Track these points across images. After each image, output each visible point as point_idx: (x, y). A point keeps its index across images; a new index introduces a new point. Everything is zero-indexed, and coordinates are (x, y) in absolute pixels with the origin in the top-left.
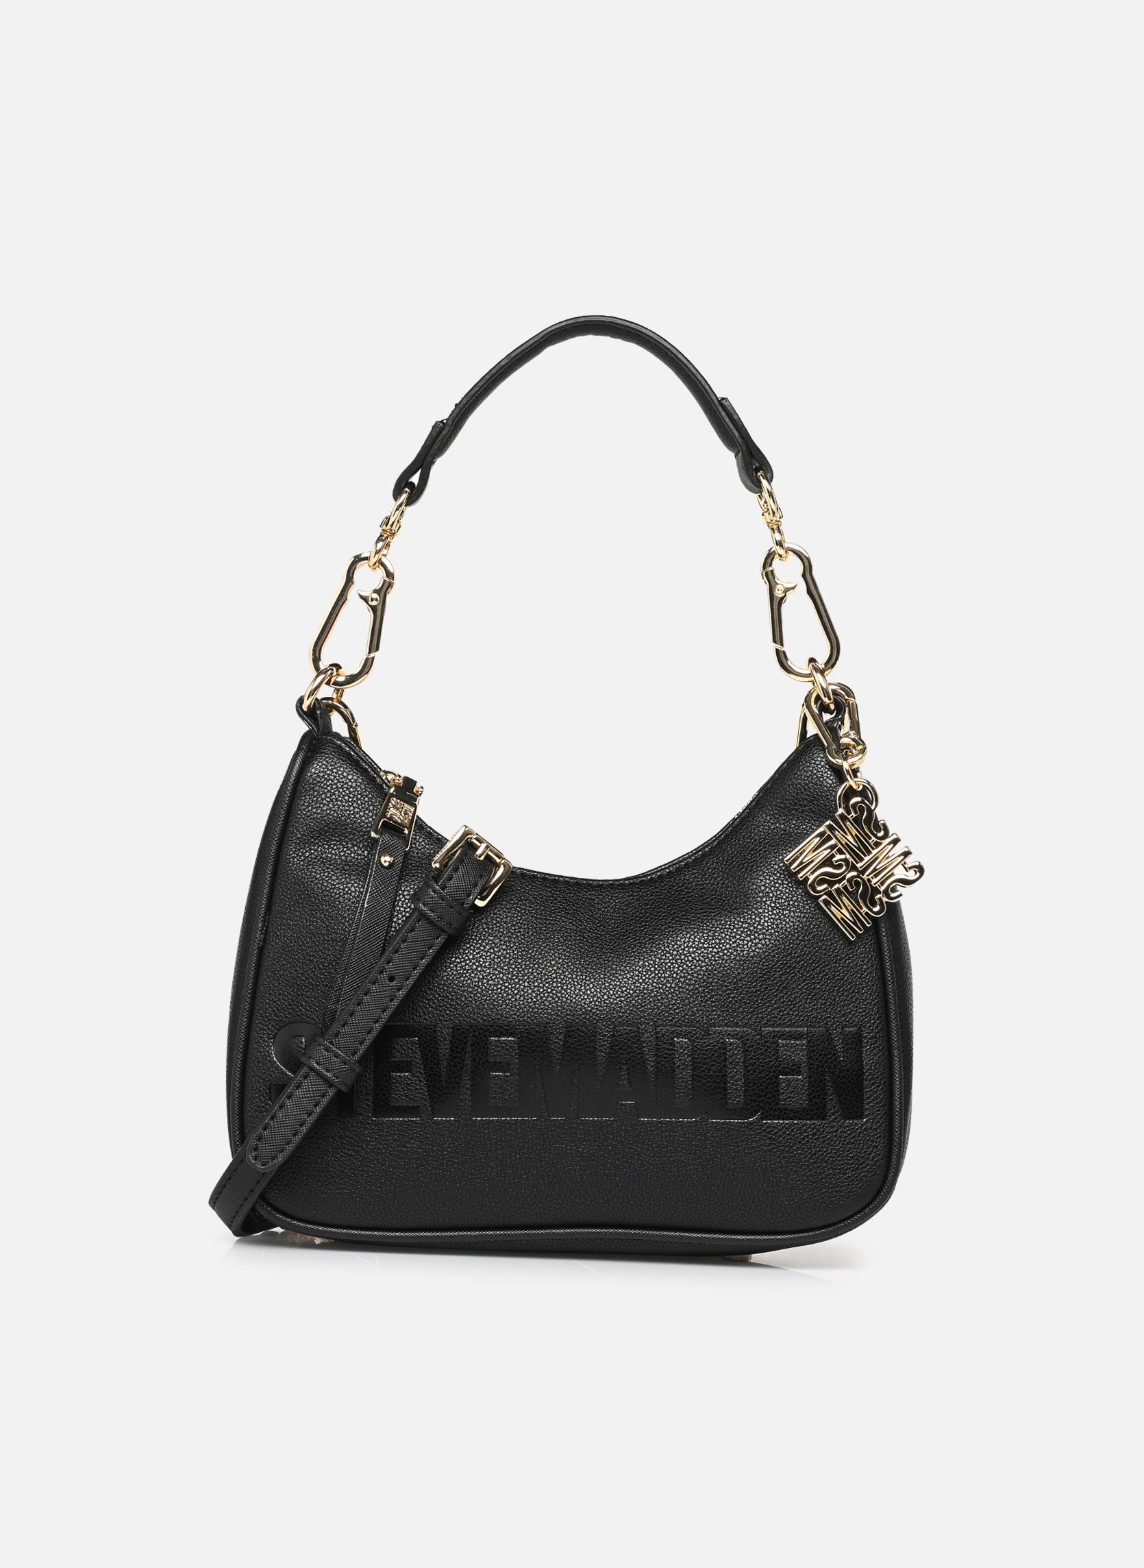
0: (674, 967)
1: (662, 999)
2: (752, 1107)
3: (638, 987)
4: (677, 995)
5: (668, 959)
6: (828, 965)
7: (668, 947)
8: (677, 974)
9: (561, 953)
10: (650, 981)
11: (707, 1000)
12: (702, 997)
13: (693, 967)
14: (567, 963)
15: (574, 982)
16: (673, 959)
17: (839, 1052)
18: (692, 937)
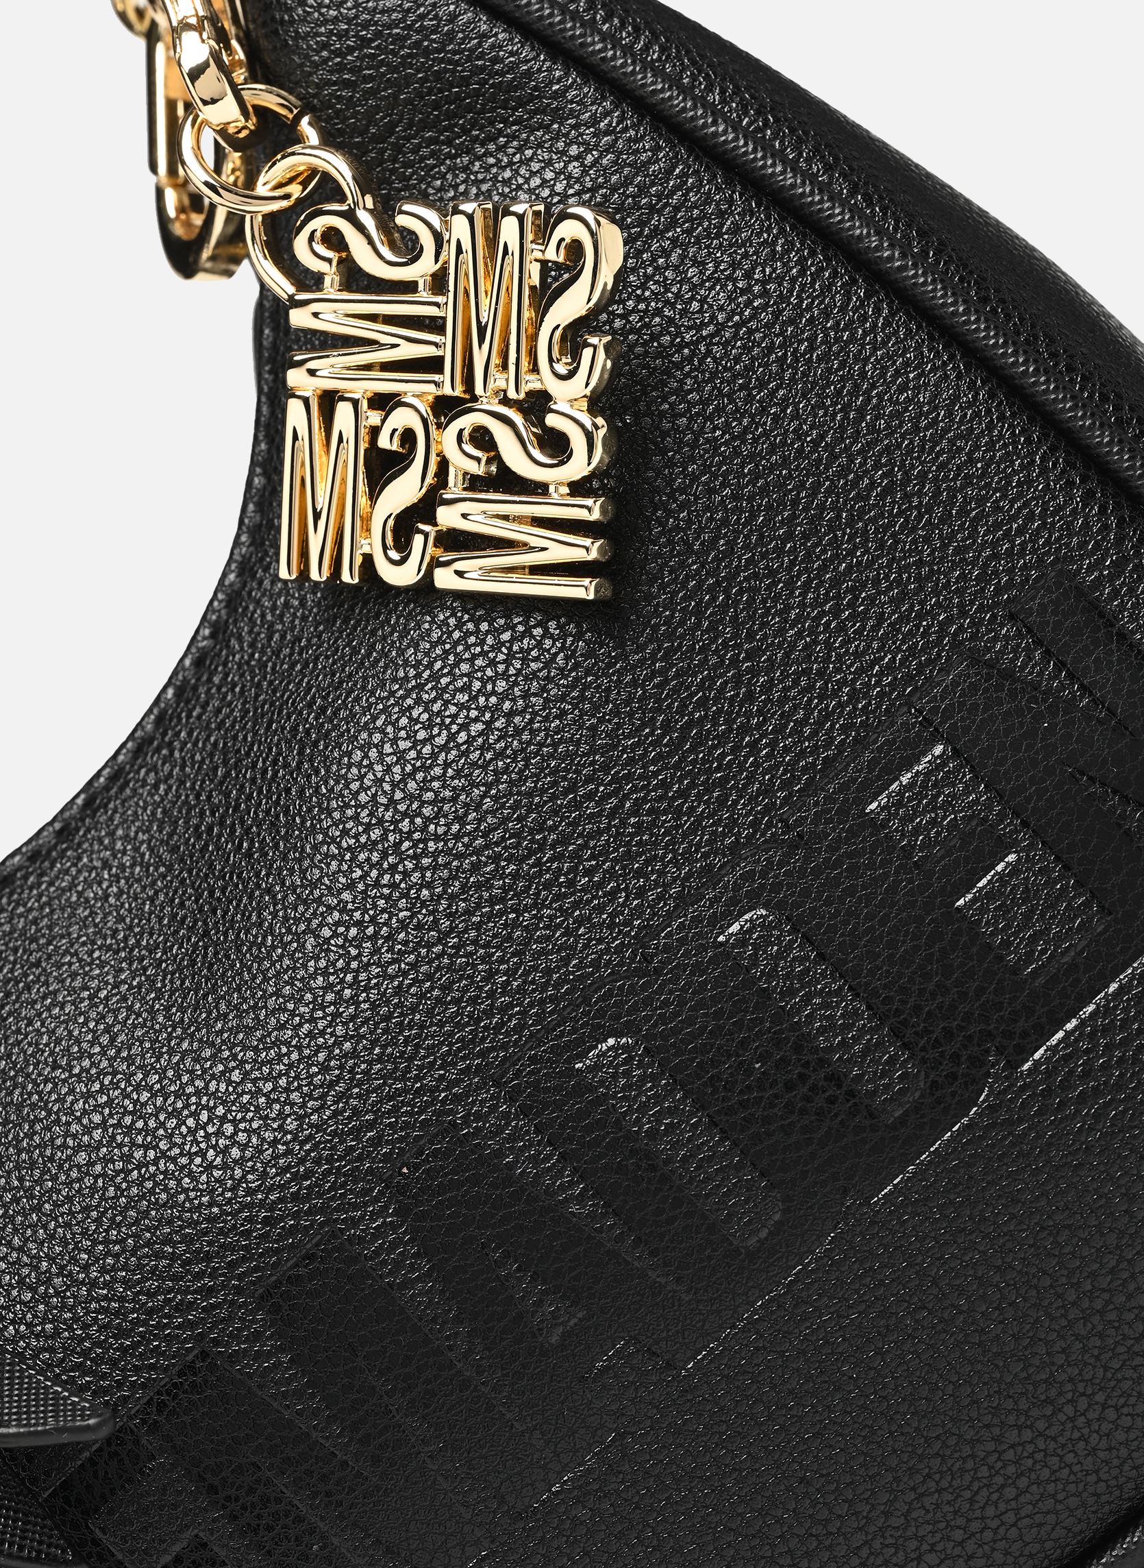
0: (406, 874)
1: (446, 988)
2: (955, 1057)
3: (353, 1018)
4: (475, 942)
5: (372, 866)
6: (818, 485)
7: (345, 832)
8: (429, 886)
9: (85, 1112)
10: (375, 970)
11: (571, 883)
12: (548, 886)
13: (455, 828)
14: (119, 1125)
15: (174, 1160)
16: (384, 855)
17: (1062, 687)
18: (388, 748)
